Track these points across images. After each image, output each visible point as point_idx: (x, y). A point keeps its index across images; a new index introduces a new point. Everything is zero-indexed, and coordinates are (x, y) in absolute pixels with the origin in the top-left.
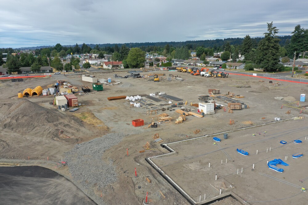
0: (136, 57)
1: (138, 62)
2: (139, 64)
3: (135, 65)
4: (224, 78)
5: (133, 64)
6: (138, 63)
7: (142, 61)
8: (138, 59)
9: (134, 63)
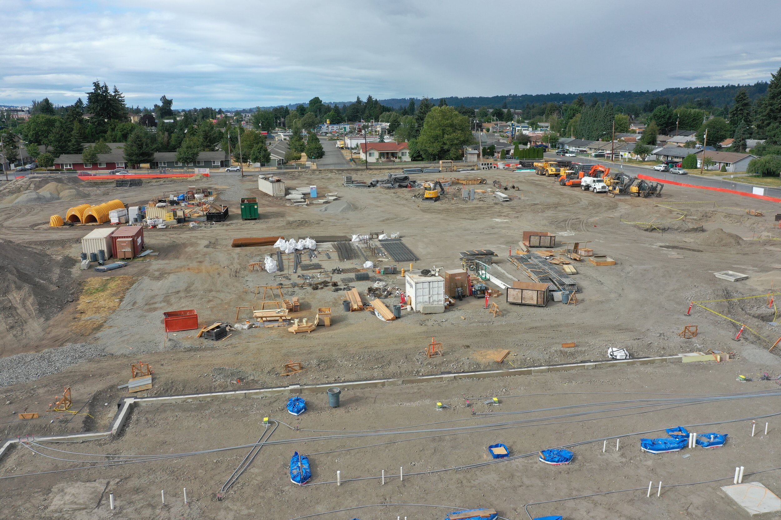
0: (441, 132)
1: (444, 144)
2: (448, 150)
3: (436, 152)
4: (646, 197)
5: (430, 150)
6: (446, 147)
7: (456, 142)
8: (446, 136)
9: (434, 148)
